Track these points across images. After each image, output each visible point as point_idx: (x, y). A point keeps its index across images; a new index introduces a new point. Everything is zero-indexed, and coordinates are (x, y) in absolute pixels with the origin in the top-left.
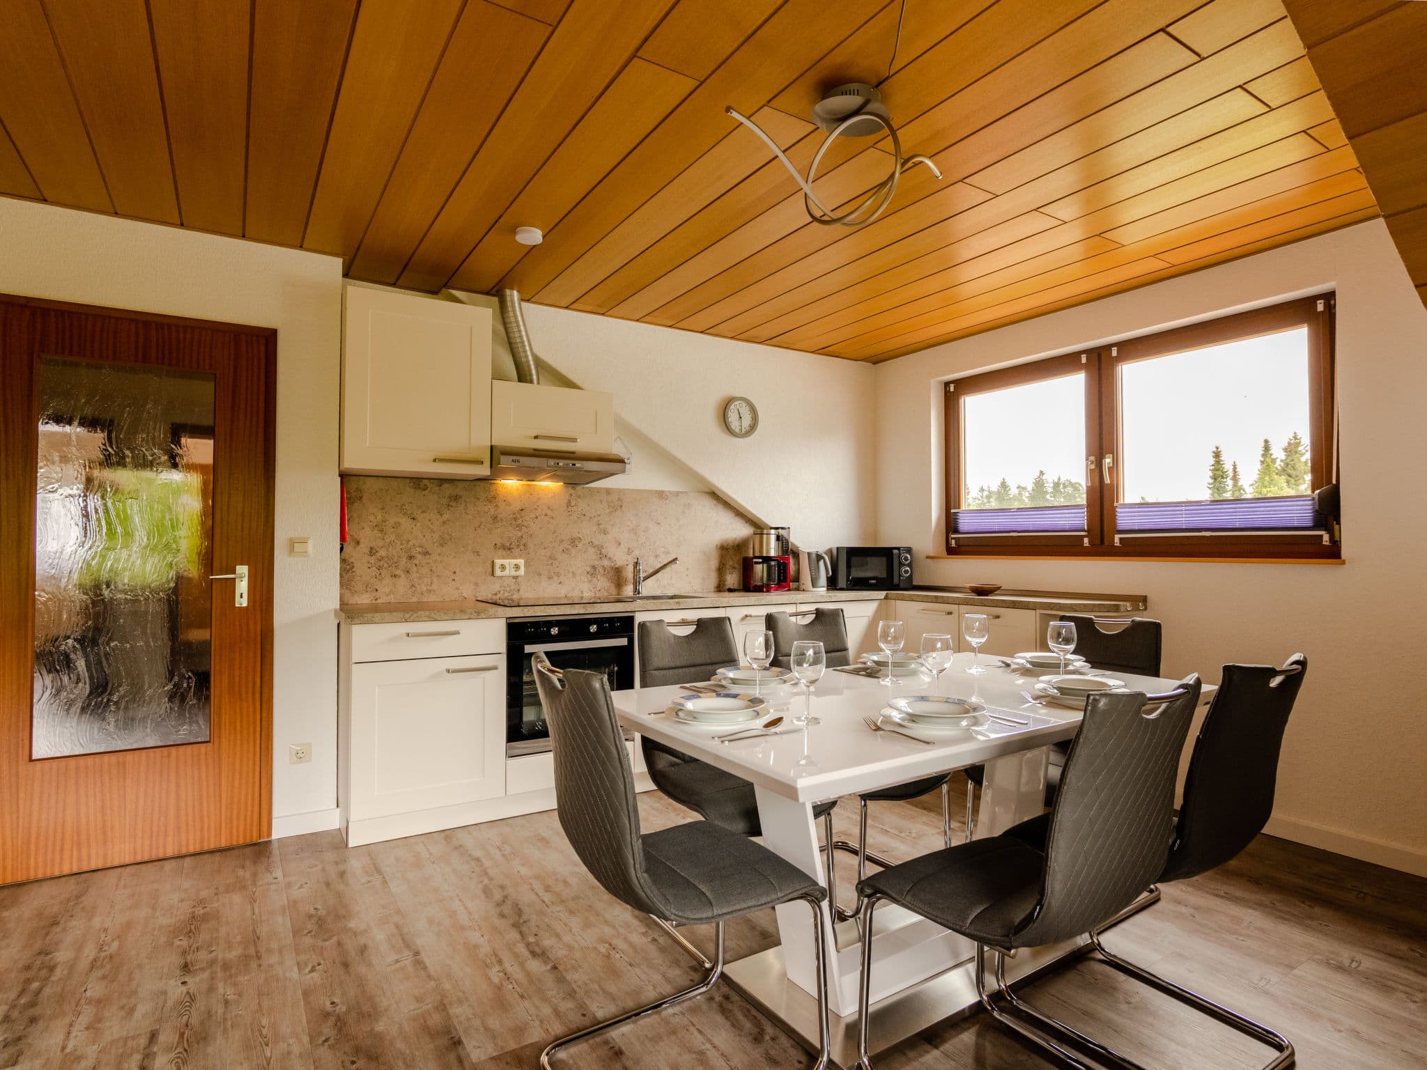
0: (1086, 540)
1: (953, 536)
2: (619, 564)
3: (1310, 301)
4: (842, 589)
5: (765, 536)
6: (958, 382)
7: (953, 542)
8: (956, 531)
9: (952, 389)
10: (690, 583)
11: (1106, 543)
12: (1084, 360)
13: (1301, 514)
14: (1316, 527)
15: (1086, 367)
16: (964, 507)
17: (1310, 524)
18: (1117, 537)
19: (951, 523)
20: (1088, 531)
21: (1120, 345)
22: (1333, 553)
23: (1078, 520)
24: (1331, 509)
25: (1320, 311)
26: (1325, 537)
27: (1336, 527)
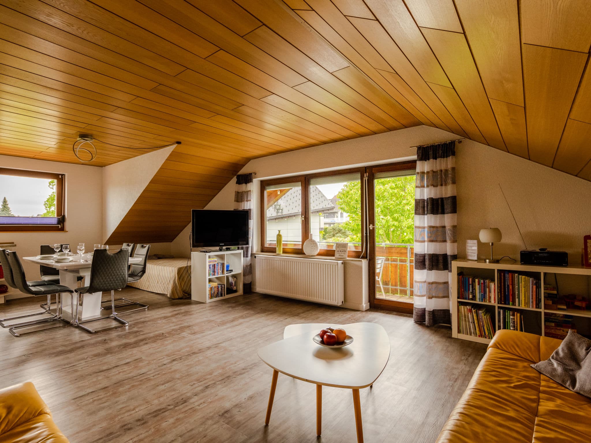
3: (59, 175)
13: (54, 221)
14: (58, 224)
17: (56, 223)
24: (62, 220)
25: (60, 179)
26: (60, 227)
27: (62, 224)
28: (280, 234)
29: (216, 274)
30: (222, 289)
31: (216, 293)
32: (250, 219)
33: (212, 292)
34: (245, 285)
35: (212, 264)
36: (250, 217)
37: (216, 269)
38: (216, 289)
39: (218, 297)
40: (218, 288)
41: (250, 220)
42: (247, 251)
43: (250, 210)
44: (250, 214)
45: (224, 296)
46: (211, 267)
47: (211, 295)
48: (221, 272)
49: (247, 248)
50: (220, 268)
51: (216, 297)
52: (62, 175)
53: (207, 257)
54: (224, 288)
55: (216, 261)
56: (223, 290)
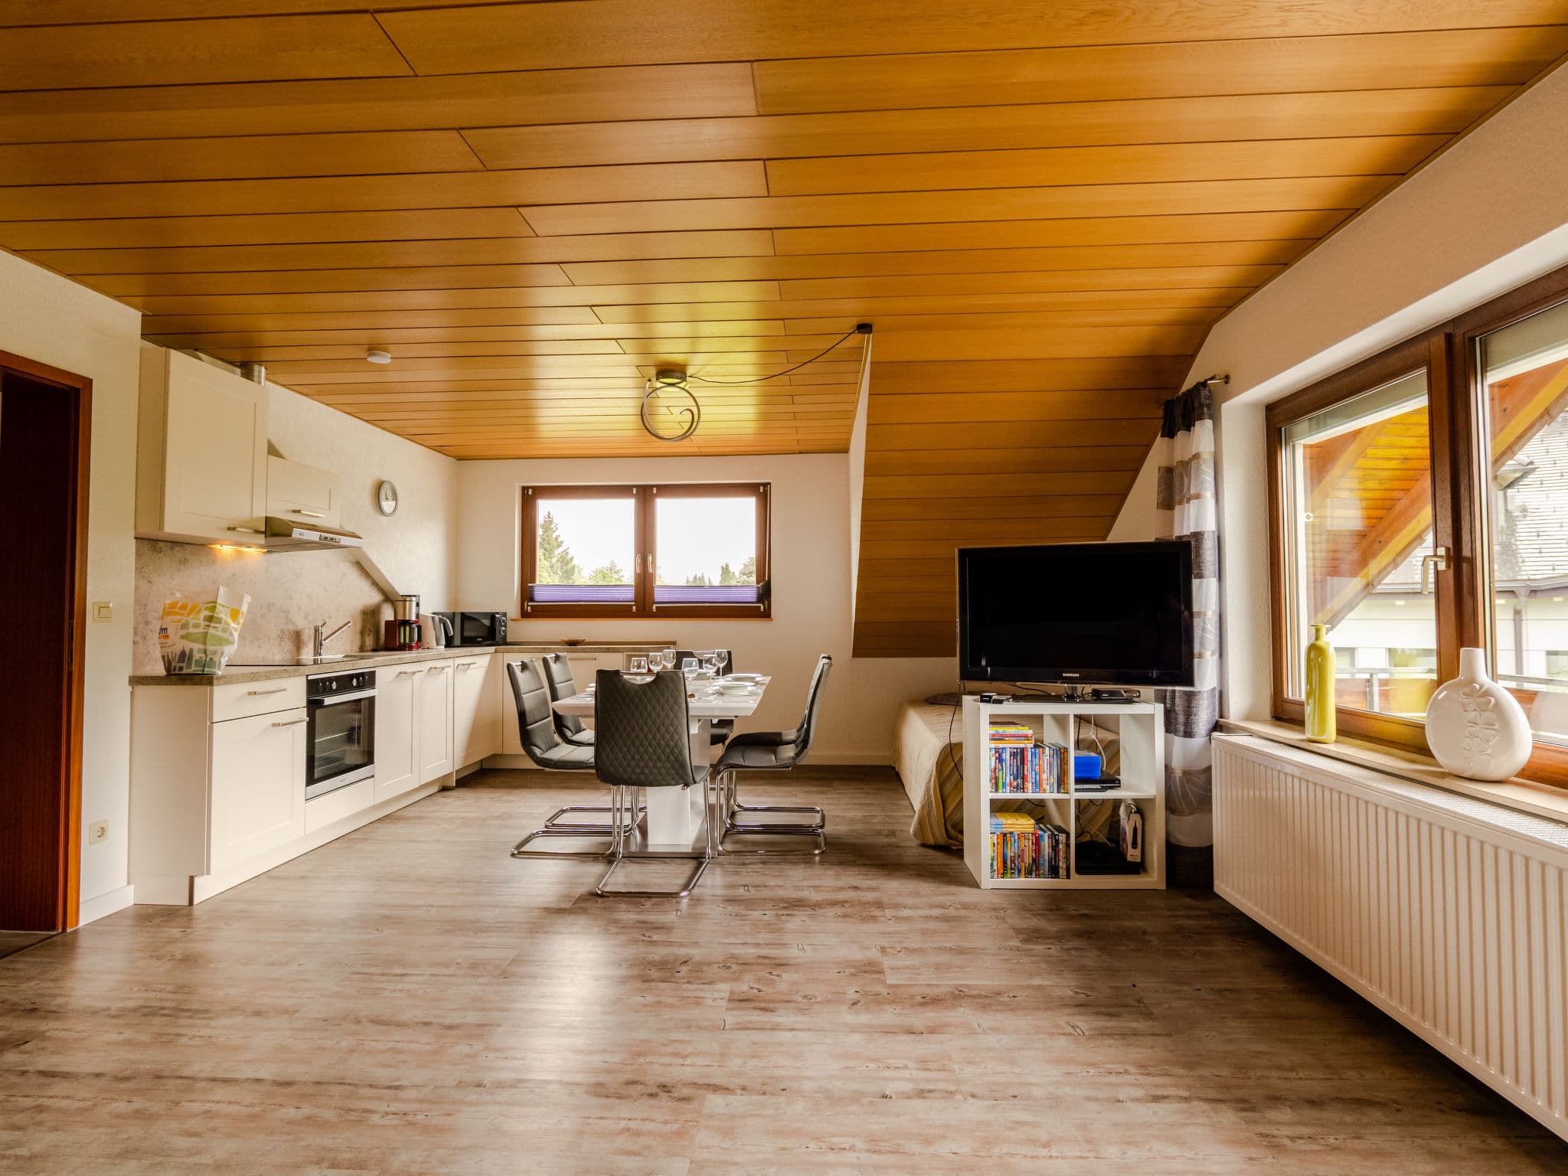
0: (634, 608)
1: (530, 604)
2: (300, 627)
3: (757, 485)
4: (458, 647)
5: (408, 603)
6: (534, 488)
7: (529, 608)
8: (532, 600)
9: (530, 493)
10: (344, 645)
11: (647, 609)
12: (635, 491)
13: (750, 595)
14: (758, 601)
15: (636, 496)
16: (538, 582)
17: (755, 600)
18: (654, 607)
19: (527, 594)
20: (635, 601)
21: (659, 487)
22: (766, 615)
23: (629, 595)
24: (765, 593)
25: (761, 492)
26: (762, 608)
27: (766, 602)
28: (1320, 643)
29: (1029, 785)
30: (1055, 848)
31: (1028, 859)
32: (1200, 576)
33: (1010, 854)
34: (1172, 850)
35: (1009, 746)
36: (1199, 567)
37: (1028, 766)
38: (1028, 845)
39: (1038, 876)
40: (1037, 842)
41: (1195, 582)
42: (1189, 712)
43: (1198, 536)
44: (1199, 555)
45: (1068, 877)
46: (1006, 756)
47: (1005, 862)
48: (1054, 780)
49: (1190, 697)
50: (1051, 765)
51: (1029, 873)
52: (766, 485)
53: (984, 721)
54: (1068, 845)
55: (1026, 737)
56: (1061, 854)
